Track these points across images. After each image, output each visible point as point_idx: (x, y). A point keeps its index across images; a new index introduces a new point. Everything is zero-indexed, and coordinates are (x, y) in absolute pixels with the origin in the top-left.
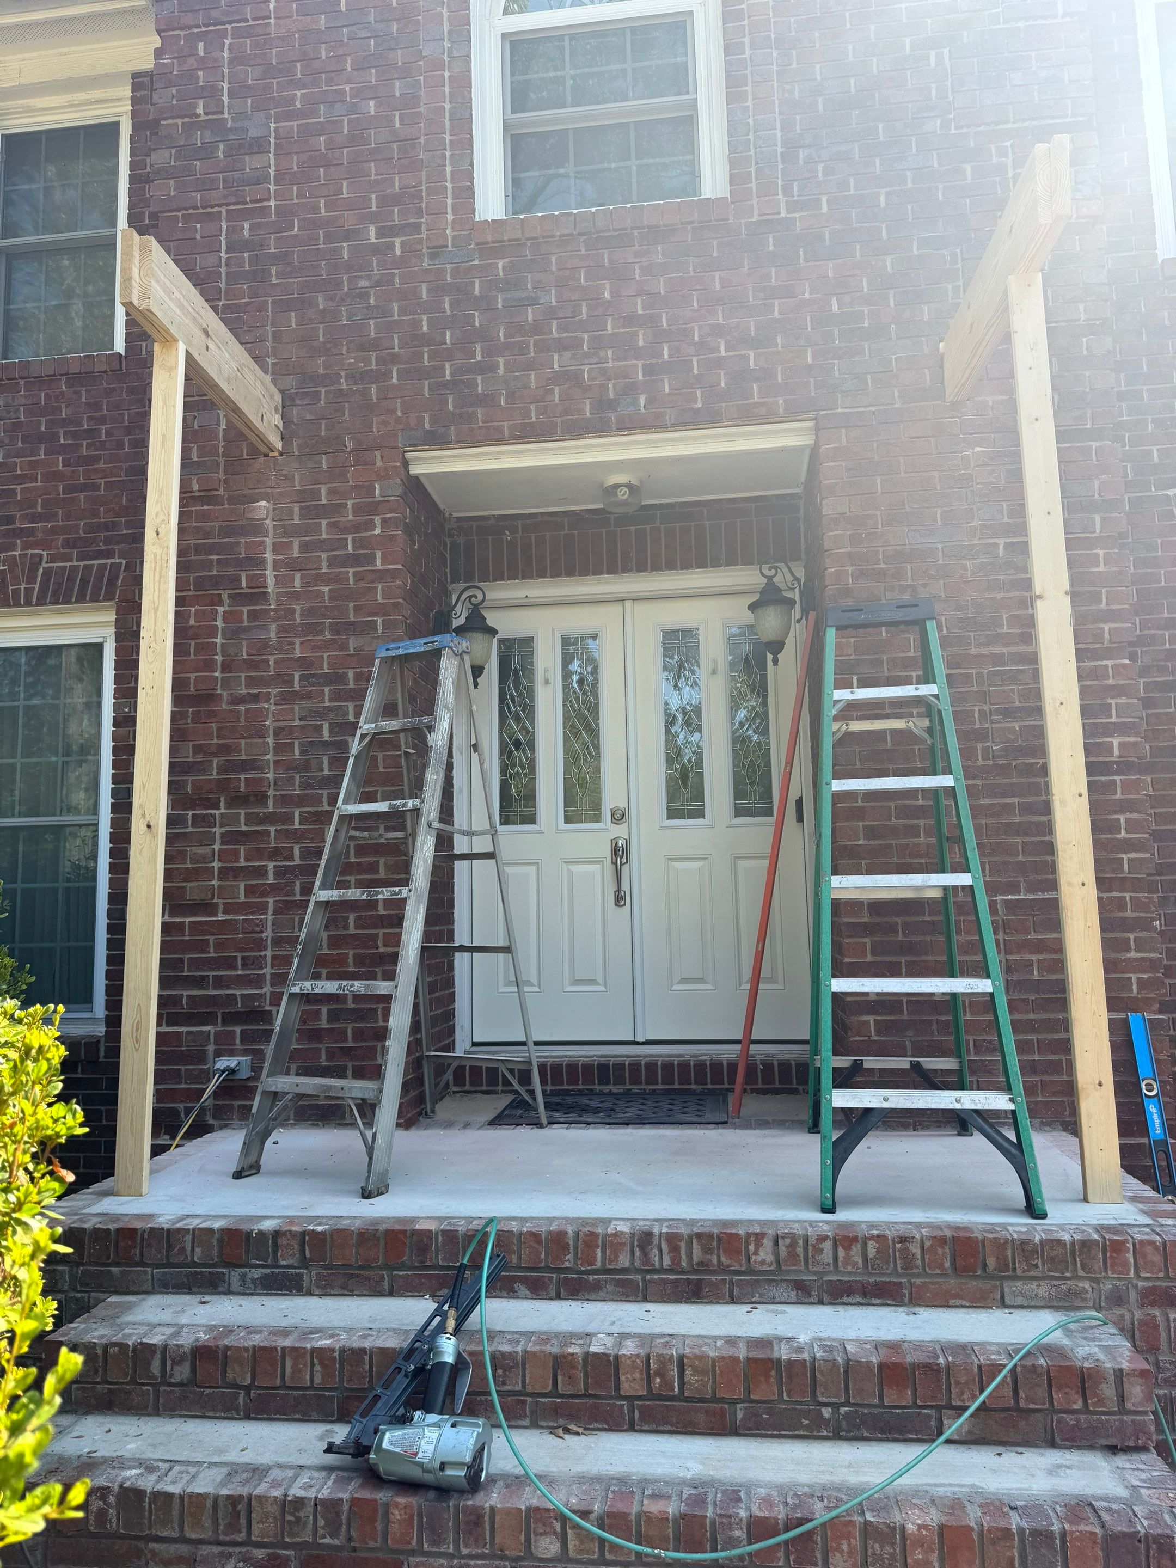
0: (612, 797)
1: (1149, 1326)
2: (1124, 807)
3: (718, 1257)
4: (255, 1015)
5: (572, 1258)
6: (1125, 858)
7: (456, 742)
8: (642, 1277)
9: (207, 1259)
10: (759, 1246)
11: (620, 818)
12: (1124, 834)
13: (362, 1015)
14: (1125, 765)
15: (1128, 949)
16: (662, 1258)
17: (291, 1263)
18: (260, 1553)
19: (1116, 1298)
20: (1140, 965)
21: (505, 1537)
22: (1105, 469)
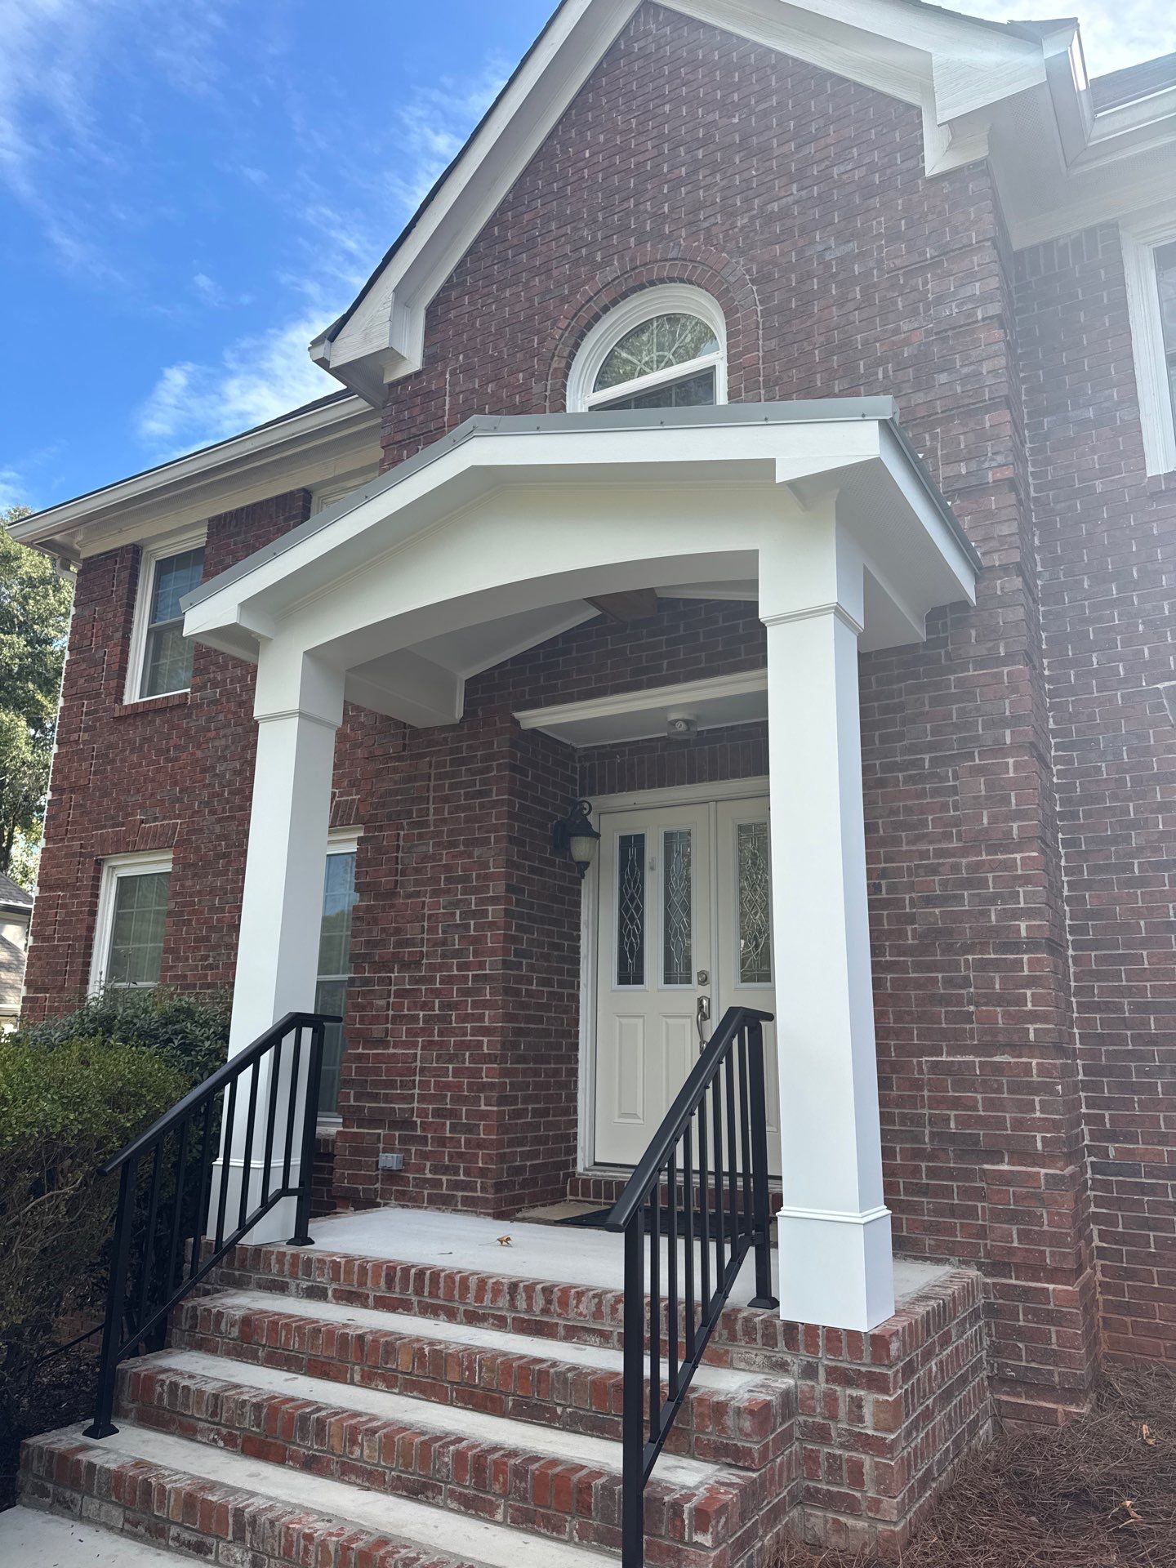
0: (698, 964)
1: (831, 1399)
2: (1031, 982)
3: (555, 1307)
4: (408, 1124)
5: (471, 1296)
6: (1031, 1027)
7: (583, 918)
8: (510, 1315)
9: (281, 1272)
10: (579, 1302)
11: (704, 980)
12: (1030, 1006)
13: (470, 1129)
14: (1032, 945)
15: (1033, 1110)
16: (522, 1304)
17: (321, 1280)
18: (224, 1431)
19: (810, 1372)
20: (1043, 1125)
21: (335, 1442)
22: (1014, 689)
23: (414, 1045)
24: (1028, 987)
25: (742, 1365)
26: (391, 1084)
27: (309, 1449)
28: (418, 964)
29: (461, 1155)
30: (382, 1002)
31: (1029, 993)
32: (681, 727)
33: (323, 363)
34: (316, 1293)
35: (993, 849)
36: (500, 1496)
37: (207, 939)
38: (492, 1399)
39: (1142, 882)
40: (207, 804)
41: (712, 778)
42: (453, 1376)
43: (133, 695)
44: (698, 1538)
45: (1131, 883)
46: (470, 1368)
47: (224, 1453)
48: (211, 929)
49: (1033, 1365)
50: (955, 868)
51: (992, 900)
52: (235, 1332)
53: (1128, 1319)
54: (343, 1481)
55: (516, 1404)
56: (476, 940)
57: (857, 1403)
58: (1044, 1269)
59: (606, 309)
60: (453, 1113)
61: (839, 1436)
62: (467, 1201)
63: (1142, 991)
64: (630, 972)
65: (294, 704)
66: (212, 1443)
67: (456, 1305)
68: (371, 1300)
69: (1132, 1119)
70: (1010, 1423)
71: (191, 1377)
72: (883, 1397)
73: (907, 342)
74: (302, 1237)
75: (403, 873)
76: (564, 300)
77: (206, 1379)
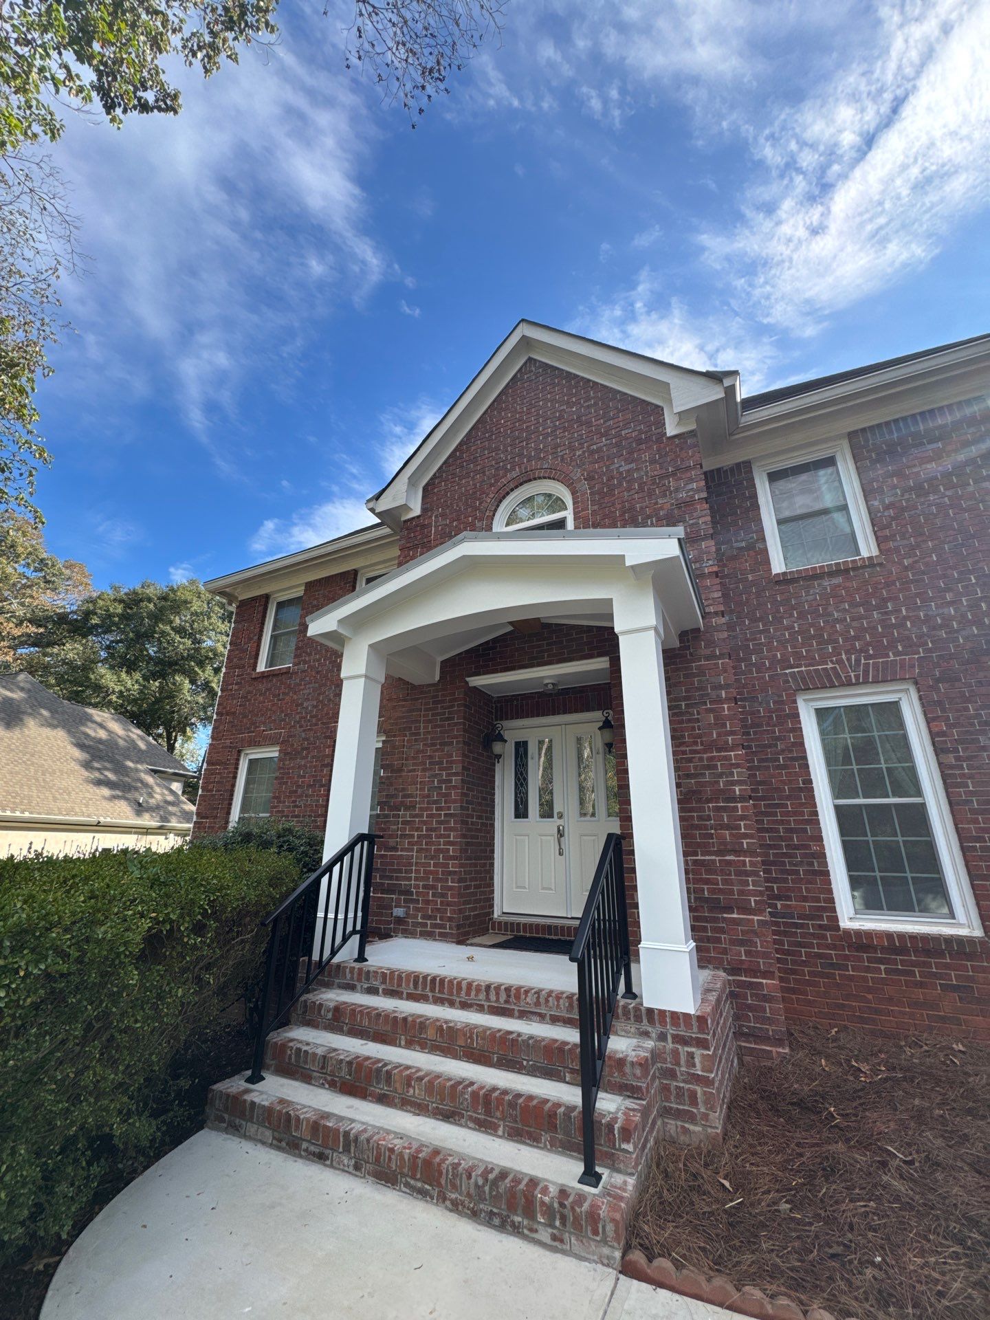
0: (557, 808)
1: (675, 1053)
2: (743, 818)
3: (512, 999)
4: (409, 893)
5: (463, 993)
6: (745, 841)
7: (496, 784)
8: (486, 1004)
9: (352, 978)
10: (526, 996)
11: (561, 816)
12: (743, 830)
13: (443, 895)
14: (742, 799)
15: (748, 885)
16: (493, 997)
17: (376, 983)
18: (329, 1078)
19: (662, 1037)
20: (755, 893)
21: (398, 1085)
22: (725, 671)
23: (412, 850)
24: (741, 820)
25: (623, 1033)
26: (400, 871)
27: (382, 1089)
28: (414, 807)
29: (438, 910)
30: (395, 827)
31: (742, 823)
32: (550, 687)
33: (372, 510)
34: (372, 991)
35: (719, 750)
36: (499, 1119)
37: (296, 792)
38: (484, 1056)
39: (785, 767)
40: (298, 722)
41: (565, 713)
42: (461, 1042)
43: (261, 667)
44: (624, 1146)
45: (778, 767)
46: (471, 1037)
47: (329, 1092)
48: (298, 786)
49: (758, 1025)
50: (701, 759)
51: (721, 775)
52: (330, 1015)
53: (794, 996)
54: (403, 1110)
55: (499, 1059)
56: (446, 795)
57: (691, 1056)
58: (760, 972)
59: (512, 490)
60: (434, 887)
61: (682, 1075)
62: (441, 935)
63: (789, 822)
64: (521, 811)
65: (363, 671)
66: (322, 1086)
67: (454, 998)
68: (405, 995)
69: (789, 889)
70: (747, 1059)
71: (308, 1044)
72: (706, 1052)
73: (662, 508)
74: (361, 958)
75: (407, 759)
76: (492, 485)
77: (317, 1046)
